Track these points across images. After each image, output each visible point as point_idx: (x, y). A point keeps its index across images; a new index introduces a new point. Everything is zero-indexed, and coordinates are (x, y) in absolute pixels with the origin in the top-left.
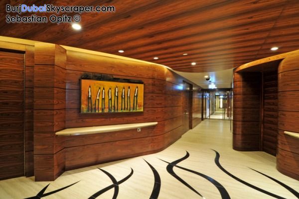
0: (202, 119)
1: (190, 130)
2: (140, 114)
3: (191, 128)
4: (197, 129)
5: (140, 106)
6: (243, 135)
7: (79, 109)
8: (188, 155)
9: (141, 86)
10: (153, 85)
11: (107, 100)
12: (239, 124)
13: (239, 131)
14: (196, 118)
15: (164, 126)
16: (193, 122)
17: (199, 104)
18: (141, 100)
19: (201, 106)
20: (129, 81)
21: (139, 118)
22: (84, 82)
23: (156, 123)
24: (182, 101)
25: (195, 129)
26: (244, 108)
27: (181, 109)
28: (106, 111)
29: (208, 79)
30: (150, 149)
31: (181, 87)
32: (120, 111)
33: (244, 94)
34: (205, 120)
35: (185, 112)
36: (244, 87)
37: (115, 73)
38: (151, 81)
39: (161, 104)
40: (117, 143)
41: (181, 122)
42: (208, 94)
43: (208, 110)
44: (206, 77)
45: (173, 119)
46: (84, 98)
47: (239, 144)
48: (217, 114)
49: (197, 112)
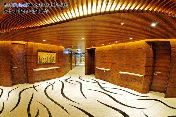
0: (76, 66)
1: (71, 70)
2: (54, 64)
3: (71, 69)
4: (74, 70)
5: (54, 61)
6: (88, 70)
7: (37, 62)
8: (71, 77)
9: (55, 54)
10: (59, 53)
11: (44, 59)
12: (87, 66)
13: (87, 68)
14: (73, 66)
15: (62, 68)
16: (72, 67)
17: (74, 60)
18: (55, 59)
19: (75, 60)
20: (51, 52)
21: (54, 65)
22: (39, 53)
23: (60, 67)
24: (68, 58)
25: (73, 70)
26: (88, 61)
27: (67, 62)
28: (44, 63)
29: (77, 50)
30: (58, 76)
31: (67, 52)
32: (48, 63)
33: (88, 57)
34: (77, 66)
35: (69, 63)
36: (88, 54)
37: (47, 49)
38: (58, 52)
39: (61, 60)
40: (48, 74)
41: (67, 67)
42: (78, 55)
43: (78, 62)
44: (77, 49)
45: (65, 66)
46: (38, 58)
47: (87, 73)
48: (82, 64)
49: (74, 63)
